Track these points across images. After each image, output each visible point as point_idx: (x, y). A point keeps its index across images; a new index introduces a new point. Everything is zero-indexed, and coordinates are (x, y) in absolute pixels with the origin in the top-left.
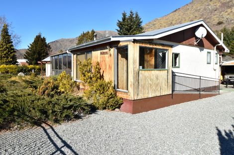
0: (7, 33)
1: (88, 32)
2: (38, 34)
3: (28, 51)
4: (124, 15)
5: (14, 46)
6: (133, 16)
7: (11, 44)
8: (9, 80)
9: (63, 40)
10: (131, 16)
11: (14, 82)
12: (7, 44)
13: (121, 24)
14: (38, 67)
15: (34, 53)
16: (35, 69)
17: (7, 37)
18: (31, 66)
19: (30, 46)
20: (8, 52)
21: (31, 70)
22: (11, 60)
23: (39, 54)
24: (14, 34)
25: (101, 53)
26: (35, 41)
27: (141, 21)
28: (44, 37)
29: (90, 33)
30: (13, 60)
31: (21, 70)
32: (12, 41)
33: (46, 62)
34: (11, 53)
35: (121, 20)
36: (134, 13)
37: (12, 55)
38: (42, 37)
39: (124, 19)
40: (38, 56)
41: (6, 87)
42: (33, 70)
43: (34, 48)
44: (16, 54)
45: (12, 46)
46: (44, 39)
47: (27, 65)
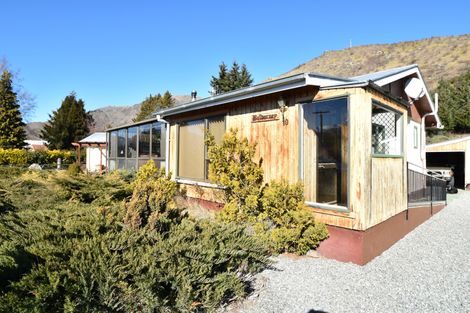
0: (10, 88)
1: (159, 96)
2: (69, 95)
3: (49, 124)
4: (223, 69)
5: (22, 114)
6: (239, 71)
7: (15, 110)
8: (16, 179)
9: (110, 109)
10: (235, 70)
11: (31, 185)
12: (7, 109)
13: (217, 83)
14: (69, 153)
15: (61, 127)
16: (62, 158)
17: (9, 96)
18: (55, 151)
19: (53, 115)
20: (10, 124)
21: (54, 159)
22: (15, 139)
23: (71, 130)
24: (22, 91)
25: (254, 118)
26: (63, 107)
27: (251, 78)
28: (80, 101)
29: (163, 96)
30: (19, 140)
31: (35, 160)
32: (18, 103)
33: (90, 144)
34: (16, 126)
35: (218, 77)
36: (240, 65)
37: (17, 130)
38: (78, 100)
39: (223, 75)
40: (67, 134)
41: (12, 198)
42: (59, 160)
43: (62, 119)
44: (25, 129)
45: (18, 113)
46: (80, 104)
47: (46, 149)
